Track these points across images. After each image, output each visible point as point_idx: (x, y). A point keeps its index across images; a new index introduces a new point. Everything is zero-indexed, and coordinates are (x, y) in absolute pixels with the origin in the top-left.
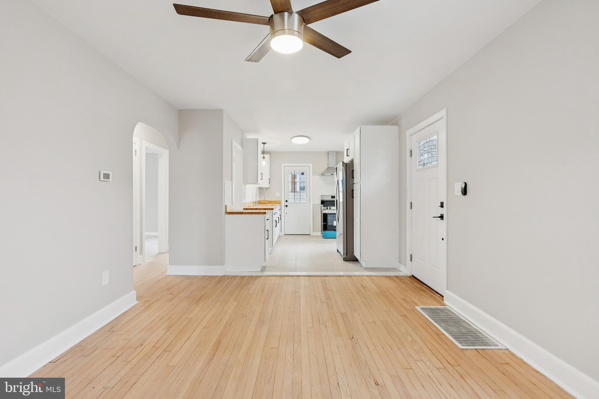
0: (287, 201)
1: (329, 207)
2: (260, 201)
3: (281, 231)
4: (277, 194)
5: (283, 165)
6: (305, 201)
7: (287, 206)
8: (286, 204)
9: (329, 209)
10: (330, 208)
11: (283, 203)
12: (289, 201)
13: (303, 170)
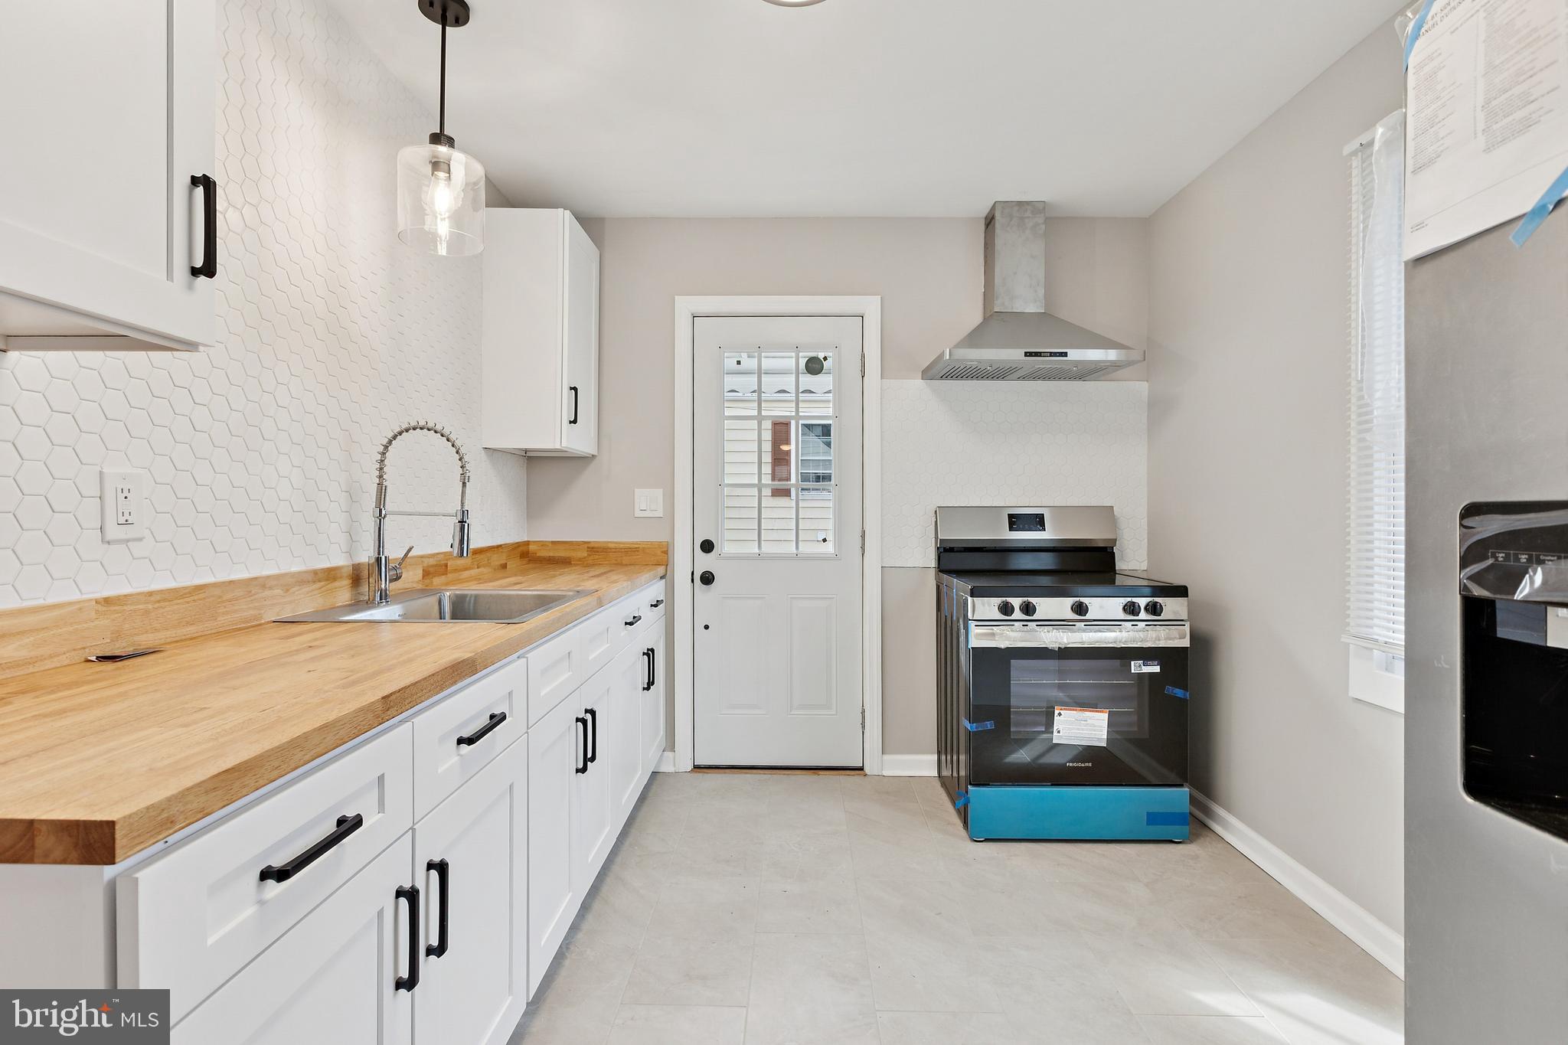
0: (707, 546)
1: (1016, 602)
2: (532, 548)
3: (670, 744)
4: (647, 501)
5: (685, 305)
6: (829, 548)
7: (707, 579)
8: (705, 562)
9: (1017, 614)
10: (1028, 609)
11: (684, 560)
12: (724, 547)
13: (814, 337)
